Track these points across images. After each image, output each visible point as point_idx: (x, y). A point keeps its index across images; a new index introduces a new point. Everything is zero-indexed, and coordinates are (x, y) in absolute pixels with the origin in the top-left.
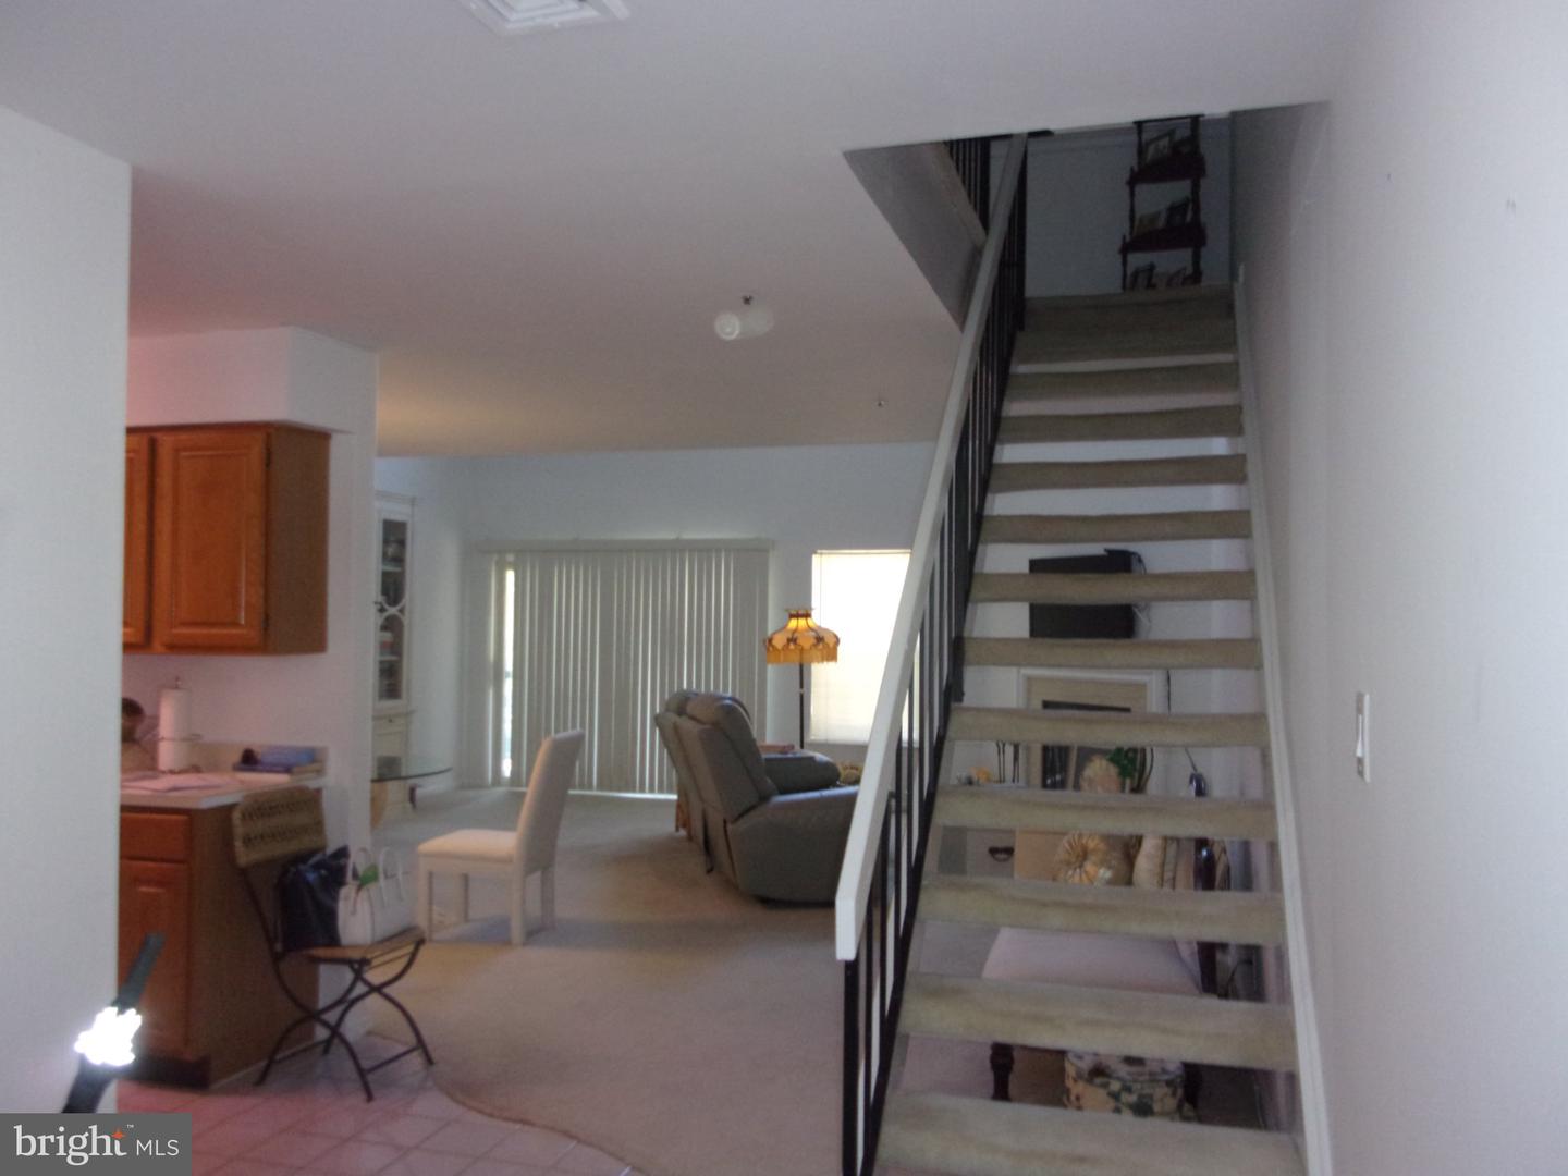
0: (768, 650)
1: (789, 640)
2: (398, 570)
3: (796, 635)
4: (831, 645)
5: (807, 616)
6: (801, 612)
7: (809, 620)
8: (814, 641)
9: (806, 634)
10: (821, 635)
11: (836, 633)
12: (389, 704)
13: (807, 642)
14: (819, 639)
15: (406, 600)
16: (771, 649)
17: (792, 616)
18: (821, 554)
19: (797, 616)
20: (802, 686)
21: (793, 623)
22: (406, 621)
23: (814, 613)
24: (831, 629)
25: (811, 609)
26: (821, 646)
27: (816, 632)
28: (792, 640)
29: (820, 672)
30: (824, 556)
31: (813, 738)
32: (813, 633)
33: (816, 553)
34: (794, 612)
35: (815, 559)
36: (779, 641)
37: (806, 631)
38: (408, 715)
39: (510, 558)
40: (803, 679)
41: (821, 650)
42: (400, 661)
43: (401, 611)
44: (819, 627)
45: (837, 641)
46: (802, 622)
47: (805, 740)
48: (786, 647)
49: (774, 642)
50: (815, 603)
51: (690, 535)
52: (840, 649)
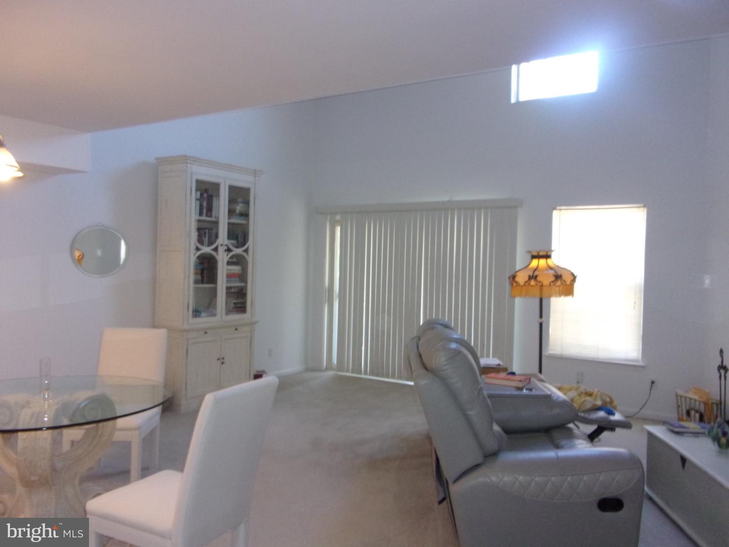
0: (512, 285)
1: (530, 278)
2: (244, 222)
3: (536, 273)
4: (568, 282)
5: (548, 256)
6: (541, 254)
7: (549, 261)
8: (553, 279)
9: (546, 272)
10: (559, 273)
11: (572, 271)
12: (236, 317)
13: (546, 279)
14: (558, 277)
15: (250, 243)
16: (514, 284)
17: (534, 257)
18: (560, 209)
19: (538, 257)
20: (541, 316)
21: (535, 263)
22: (249, 259)
23: (553, 255)
24: (569, 269)
25: (551, 251)
26: (559, 283)
27: (555, 272)
28: (533, 277)
29: (558, 305)
30: (562, 211)
31: (551, 352)
32: (552, 272)
33: (555, 209)
34: (535, 254)
35: (555, 213)
36: (521, 278)
37: (546, 270)
38: (252, 324)
39: (338, 217)
40: (542, 311)
41: (559, 286)
42: (246, 287)
43: (246, 251)
44: (558, 267)
45: (574, 277)
46: (542, 262)
47: (544, 354)
48: (527, 283)
49: (517, 279)
50: (554, 246)
51: (458, 198)
52: (577, 286)
